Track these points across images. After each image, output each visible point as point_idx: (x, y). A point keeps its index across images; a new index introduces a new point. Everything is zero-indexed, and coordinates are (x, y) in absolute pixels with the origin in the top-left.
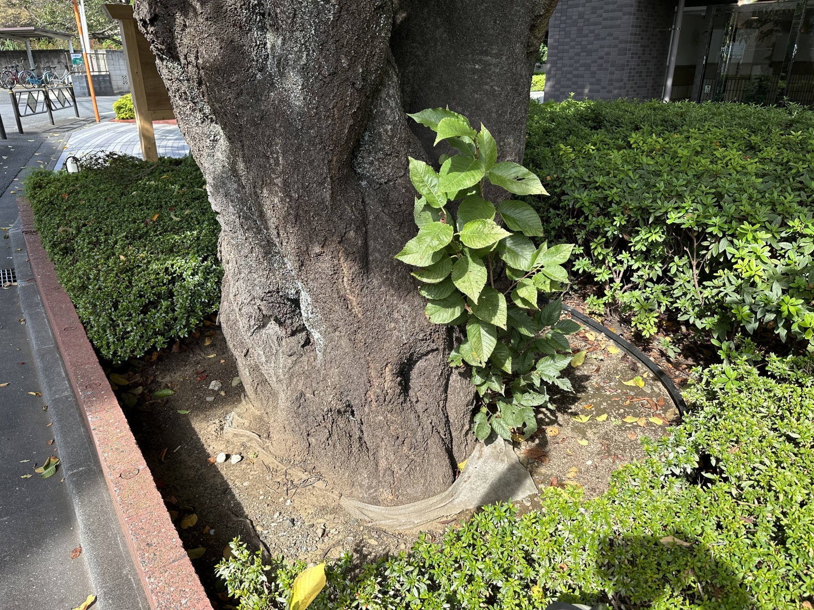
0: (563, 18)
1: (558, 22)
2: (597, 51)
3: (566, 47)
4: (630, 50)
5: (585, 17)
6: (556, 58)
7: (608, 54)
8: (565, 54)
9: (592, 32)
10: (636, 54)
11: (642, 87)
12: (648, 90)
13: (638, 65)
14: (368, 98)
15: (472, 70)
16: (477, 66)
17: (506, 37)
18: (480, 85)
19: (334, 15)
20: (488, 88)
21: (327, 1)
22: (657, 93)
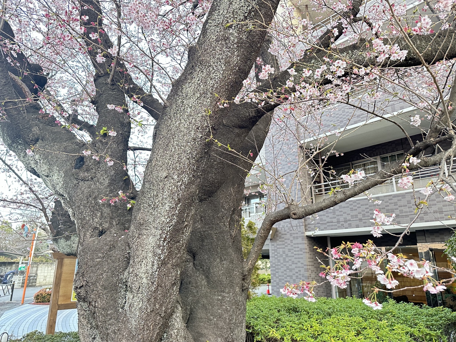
0: (276, 253)
1: (274, 255)
2: (294, 269)
3: (279, 267)
4: (310, 269)
5: (286, 253)
6: (275, 272)
7: (300, 271)
8: (279, 270)
9: (290, 260)
10: (314, 271)
12: (324, 288)
13: (316, 276)
14: (167, 319)
15: (218, 299)
16: (219, 297)
17: (231, 285)
18: (221, 306)
19: (155, 288)
20: (224, 307)
21: (153, 283)
22: (329, 290)
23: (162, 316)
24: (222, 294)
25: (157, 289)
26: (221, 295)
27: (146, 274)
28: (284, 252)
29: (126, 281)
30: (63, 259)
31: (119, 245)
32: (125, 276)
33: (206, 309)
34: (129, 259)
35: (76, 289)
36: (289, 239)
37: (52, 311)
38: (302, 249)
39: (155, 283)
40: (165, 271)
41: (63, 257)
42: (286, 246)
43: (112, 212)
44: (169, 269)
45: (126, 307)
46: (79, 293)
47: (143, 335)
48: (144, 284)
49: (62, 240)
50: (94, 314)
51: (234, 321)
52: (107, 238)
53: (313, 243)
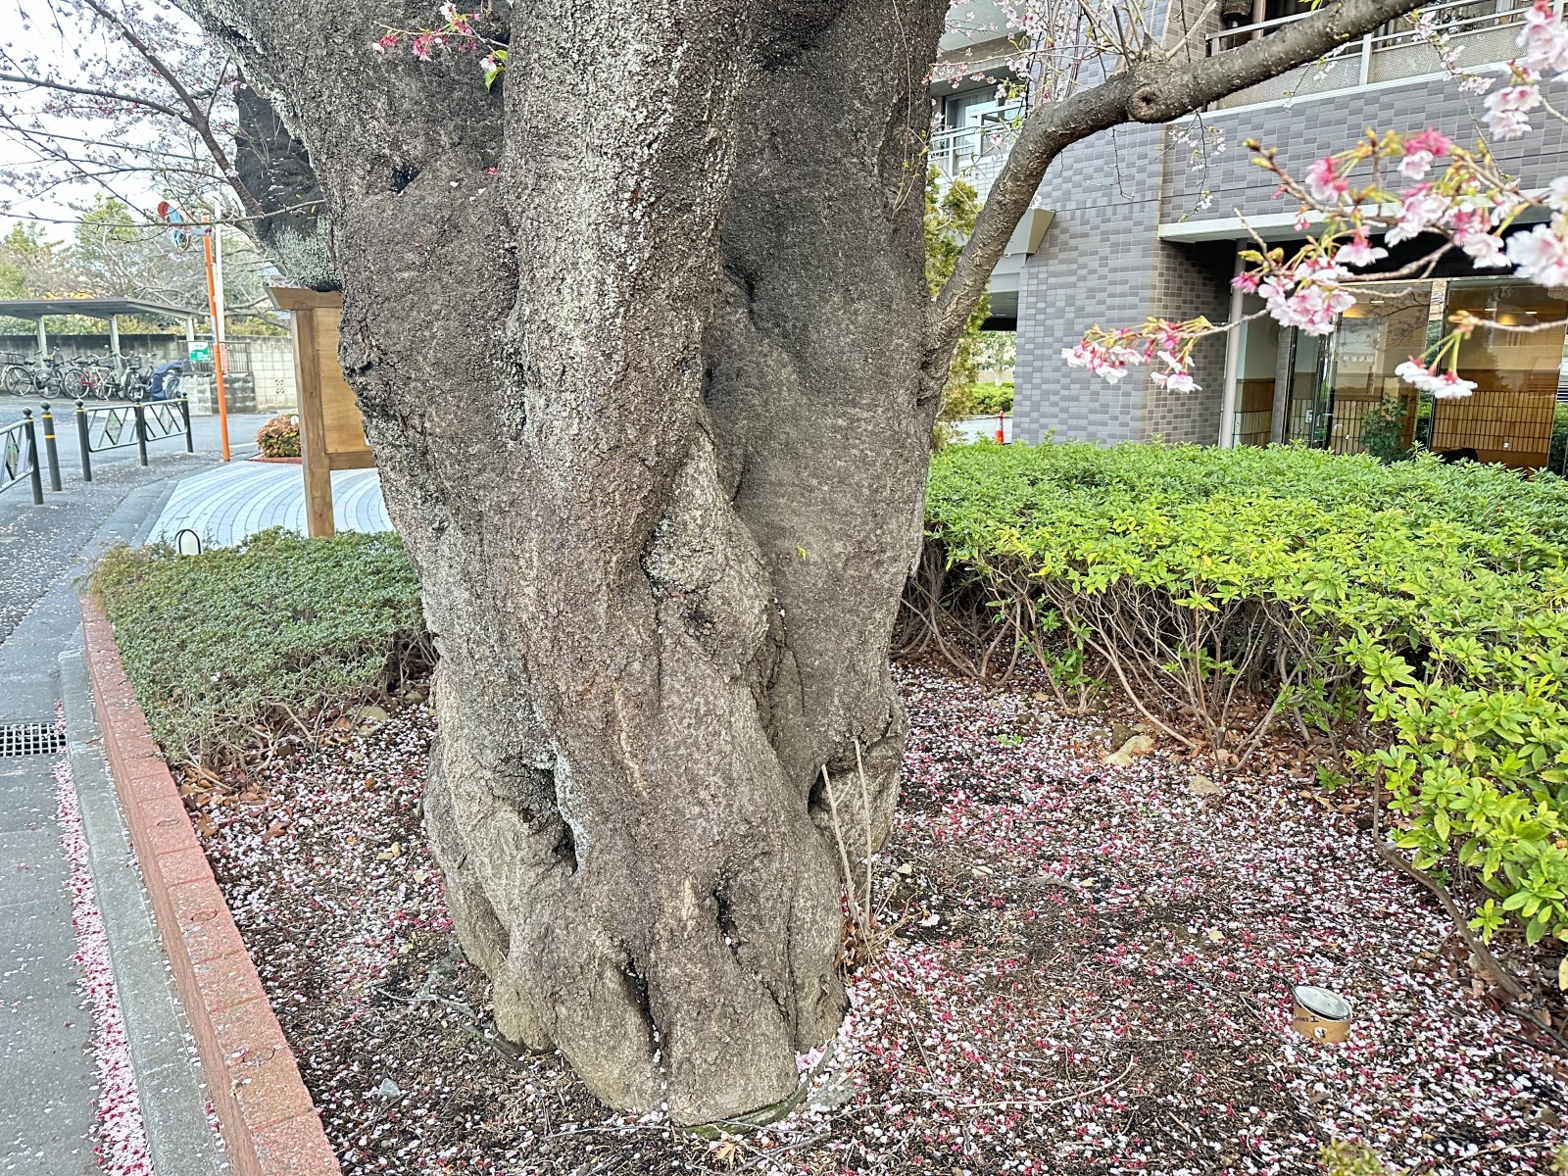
0: (1041, 305)
1: (1033, 311)
3: (1047, 352)
5: (1078, 303)
6: (1030, 369)
8: (1046, 363)
11: (1182, 416)
12: (1194, 421)
14: (666, 476)
15: (833, 426)
16: (840, 422)
17: (882, 381)
18: (845, 448)
19: (617, 373)
20: (857, 453)
21: (609, 356)
22: (1211, 426)
23: (652, 461)
24: (852, 411)
25: (623, 377)
26: (844, 414)
27: (583, 326)
28: (1070, 300)
29: (517, 352)
30: (311, 309)
31: (473, 219)
32: (509, 333)
33: (796, 457)
34: (514, 273)
35: (350, 376)
36: (1096, 253)
37: (312, 473)
38: (1137, 288)
39: (616, 357)
40: (645, 317)
41: (310, 304)
42: (1083, 279)
43: (430, 96)
44: (659, 310)
45: (529, 435)
46: (364, 388)
47: (594, 519)
48: (578, 359)
49: (287, 236)
50: (424, 454)
51: (887, 493)
52: (424, 193)
53: (1181, 264)
